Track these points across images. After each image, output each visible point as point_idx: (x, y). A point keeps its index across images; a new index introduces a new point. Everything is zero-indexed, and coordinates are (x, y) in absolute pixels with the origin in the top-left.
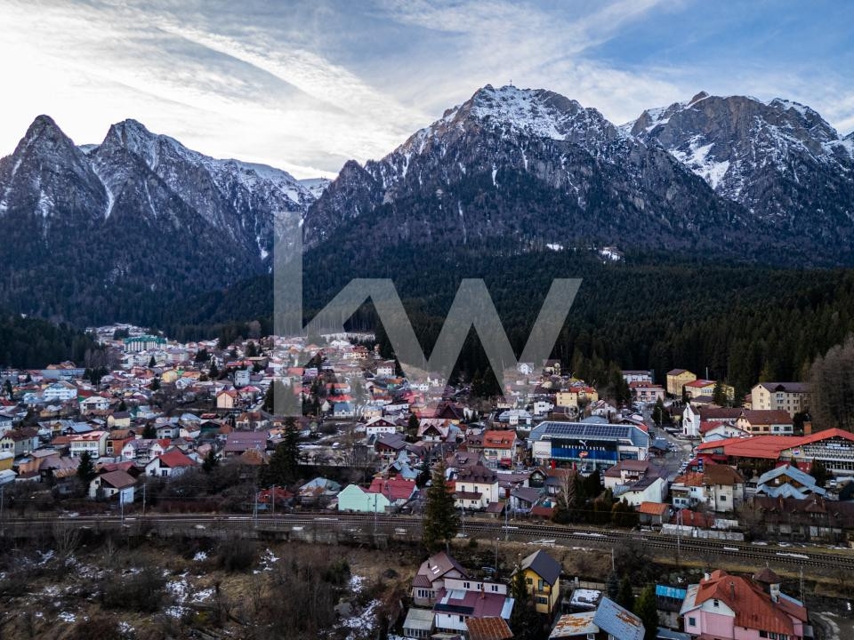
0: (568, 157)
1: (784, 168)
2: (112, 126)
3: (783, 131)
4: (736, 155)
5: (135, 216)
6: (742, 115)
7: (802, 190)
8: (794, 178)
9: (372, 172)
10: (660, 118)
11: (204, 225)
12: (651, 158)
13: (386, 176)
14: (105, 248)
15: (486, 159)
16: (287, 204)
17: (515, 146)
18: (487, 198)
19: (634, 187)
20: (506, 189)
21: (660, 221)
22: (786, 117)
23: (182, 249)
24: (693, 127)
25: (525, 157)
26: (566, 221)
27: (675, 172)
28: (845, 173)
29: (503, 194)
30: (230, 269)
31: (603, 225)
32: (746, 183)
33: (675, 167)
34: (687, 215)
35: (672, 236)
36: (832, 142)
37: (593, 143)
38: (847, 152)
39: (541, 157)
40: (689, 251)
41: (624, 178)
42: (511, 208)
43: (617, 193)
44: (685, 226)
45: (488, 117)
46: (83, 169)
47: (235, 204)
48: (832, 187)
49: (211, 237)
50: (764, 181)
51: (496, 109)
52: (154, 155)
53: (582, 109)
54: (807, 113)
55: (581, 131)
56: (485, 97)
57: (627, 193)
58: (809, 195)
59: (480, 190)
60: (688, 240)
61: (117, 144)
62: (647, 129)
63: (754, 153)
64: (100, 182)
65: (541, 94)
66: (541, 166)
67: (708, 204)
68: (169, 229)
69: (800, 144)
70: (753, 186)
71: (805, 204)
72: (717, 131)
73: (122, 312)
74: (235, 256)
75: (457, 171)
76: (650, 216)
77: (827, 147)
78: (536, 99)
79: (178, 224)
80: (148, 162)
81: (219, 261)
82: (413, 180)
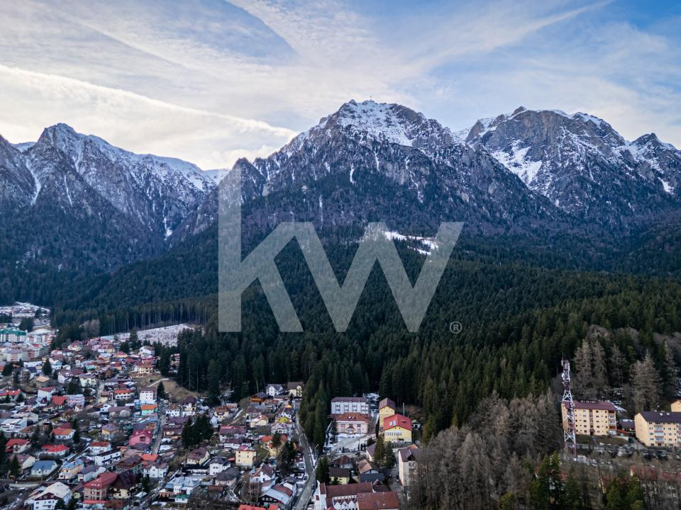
0: (411, 159)
1: (582, 168)
2: (46, 129)
3: (581, 138)
4: (547, 156)
5: (53, 205)
6: (551, 126)
7: (595, 186)
8: (589, 176)
9: (259, 167)
10: (490, 126)
11: (113, 213)
12: (477, 160)
13: (270, 171)
14: (22, 234)
15: (346, 160)
16: (192, 191)
17: (369, 150)
18: (342, 193)
19: (462, 184)
20: (359, 185)
21: (481, 212)
22: (585, 128)
23: (92, 233)
24: (514, 133)
25: (377, 159)
26: (404, 213)
27: (496, 171)
28: (630, 172)
29: (356, 190)
30: (132, 249)
31: (434, 215)
32: (553, 179)
33: (495, 167)
34: (504, 206)
35: (490, 225)
36: (620, 147)
37: (433, 147)
38: (631, 155)
39: (389, 159)
40: (502, 237)
41: (454, 177)
42: (360, 202)
43: (448, 189)
44: (501, 216)
45: (350, 126)
46: (15, 166)
47: (148, 192)
48: (619, 183)
49: (118, 222)
50: (566, 178)
51: (357, 120)
52: (80, 152)
53: (425, 120)
54: (601, 125)
55: (425, 138)
56: (348, 110)
57: (456, 189)
58: (601, 190)
59: (337, 186)
60: (503, 227)
61: (48, 143)
62: (480, 134)
63: (560, 155)
64: (31, 176)
65: (395, 107)
66: (389, 166)
67: (520, 197)
68: (82, 216)
69: (595, 149)
70: (559, 181)
71: (597, 197)
72: (533, 137)
73: (23, 292)
74: (137, 237)
75: (323, 169)
76: (474, 207)
77: (616, 151)
78: (390, 111)
79: (90, 212)
80: (74, 158)
81: (123, 243)
82: (287, 176)
